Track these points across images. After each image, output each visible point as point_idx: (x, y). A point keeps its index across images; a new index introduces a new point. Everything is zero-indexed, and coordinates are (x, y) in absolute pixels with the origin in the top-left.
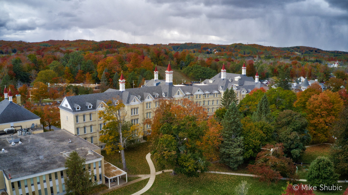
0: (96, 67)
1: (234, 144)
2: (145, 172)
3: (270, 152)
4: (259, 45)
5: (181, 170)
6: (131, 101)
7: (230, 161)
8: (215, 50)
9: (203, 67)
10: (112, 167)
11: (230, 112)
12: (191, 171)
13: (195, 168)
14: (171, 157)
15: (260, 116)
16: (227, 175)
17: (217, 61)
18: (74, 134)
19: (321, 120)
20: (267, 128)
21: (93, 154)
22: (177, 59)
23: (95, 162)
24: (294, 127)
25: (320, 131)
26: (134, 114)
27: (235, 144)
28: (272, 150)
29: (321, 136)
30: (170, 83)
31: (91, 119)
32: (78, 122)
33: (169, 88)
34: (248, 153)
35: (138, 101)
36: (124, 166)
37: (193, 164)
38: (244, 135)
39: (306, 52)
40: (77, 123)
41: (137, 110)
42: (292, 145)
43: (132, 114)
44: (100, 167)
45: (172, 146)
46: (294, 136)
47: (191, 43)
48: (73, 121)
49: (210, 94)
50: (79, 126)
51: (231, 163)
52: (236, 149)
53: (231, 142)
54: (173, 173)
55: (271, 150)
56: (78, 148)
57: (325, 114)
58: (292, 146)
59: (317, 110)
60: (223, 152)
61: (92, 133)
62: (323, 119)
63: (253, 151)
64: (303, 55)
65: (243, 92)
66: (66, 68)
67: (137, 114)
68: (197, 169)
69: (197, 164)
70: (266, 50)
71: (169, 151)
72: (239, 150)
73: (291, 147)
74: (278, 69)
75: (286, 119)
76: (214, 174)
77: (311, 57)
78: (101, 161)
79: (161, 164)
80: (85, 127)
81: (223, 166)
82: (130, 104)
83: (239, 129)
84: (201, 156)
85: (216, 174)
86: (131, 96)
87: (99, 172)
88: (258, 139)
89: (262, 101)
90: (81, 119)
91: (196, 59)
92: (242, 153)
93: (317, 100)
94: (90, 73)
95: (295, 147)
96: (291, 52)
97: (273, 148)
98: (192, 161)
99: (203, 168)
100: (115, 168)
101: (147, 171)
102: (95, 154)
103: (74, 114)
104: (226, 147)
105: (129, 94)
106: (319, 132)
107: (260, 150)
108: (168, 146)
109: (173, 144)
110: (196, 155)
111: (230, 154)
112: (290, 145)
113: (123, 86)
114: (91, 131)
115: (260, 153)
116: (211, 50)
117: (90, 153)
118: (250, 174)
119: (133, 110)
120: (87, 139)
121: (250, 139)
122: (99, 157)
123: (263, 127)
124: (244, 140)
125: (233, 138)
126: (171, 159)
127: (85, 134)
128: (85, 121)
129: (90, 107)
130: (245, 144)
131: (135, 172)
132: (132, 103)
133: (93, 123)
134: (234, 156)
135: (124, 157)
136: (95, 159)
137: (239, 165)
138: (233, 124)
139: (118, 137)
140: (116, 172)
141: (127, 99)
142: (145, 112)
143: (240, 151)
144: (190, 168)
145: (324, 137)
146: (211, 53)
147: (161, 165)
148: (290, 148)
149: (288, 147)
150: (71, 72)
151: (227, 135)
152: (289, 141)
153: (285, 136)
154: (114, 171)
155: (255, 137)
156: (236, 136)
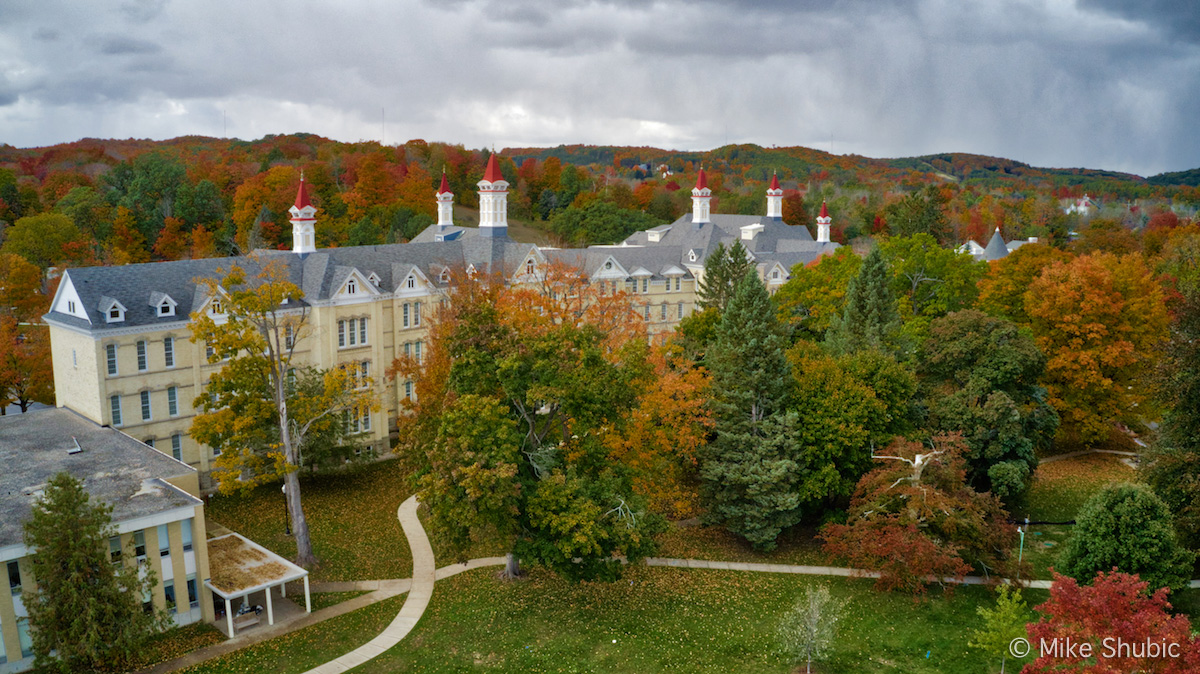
0: (228, 206)
1: (759, 444)
2: (390, 571)
3: (913, 469)
4: (815, 150)
5: (538, 549)
6: (337, 287)
7: (744, 516)
8: (663, 166)
9: (624, 211)
10: (249, 550)
11: (743, 311)
12: (585, 551)
13: (601, 542)
14: (493, 489)
15: (858, 332)
16: (735, 571)
17: (673, 190)
18: (99, 418)
19: (1085, 356)
20: (888, 378)
21: (158, 492)
22: (531, 185)
23: (167, 524)
24: (995, 373)
25: (1080, 401)
26: (352, 343)
27: (766, 442)
28: (919, 459)
29: (1087, 417)
30: (496, 230)
31: (169, 361)
32: (114, 372)
33: (495, 248)
34: (820, 477)
35: (367, 289)
36: (302, 549)
37: (592, 523)
38: (800, 408)
39: (975, 174)
40: (112, 375)
41: (363, 328)
42: (991, 447)
43: (342, 344)
44: (187, 548)
45: (499, 446)
46: (997, 409)
47: (581, 147)
48: (95, 367)
49: (653, 278)
50: (119, 389)
51: (752, 522)
52: (768, 461)
53: (747, 435)
54: (508, 568)
55: (914, 461)
56: (100, 470)
57: (1097, 332)
58: (993, 450)
59: (1067, 318)
60: (716, 479)
61: (178, 419)
62: (1090, 352)
63: (838, 472)
64: (965, 181)
65: (775, 275)
66: (121, 213)
67: (363, 341)
68: (608, 546)
69: (608, 523)
70: (838, 167)
71: (486, 466)
72: (781, 467)
73: (988, 453)
74: (889, 217)
75: (963, 345)
76: (683, 569)
77: (994, 189)
78: (191, 520)
79: (449, 523)
80: (144, 395)
81: (718, 539)
82: (333, 298)
83: (780, 381)
84: (626, 490)
85: (692, 569)
86: (339, 270)
87: (183, 567)
88: (859, 419)
89: (866, 273)
90: (126, 359)
91: (597, 183)
92: (793, 480)
93: (1065, 281)
94: (208, 230)
95: (1002, 454)
96: (922, 173)
97: (920, 453)
98: (588, 508)
99: (637, 540)
100: (260, 553)
101: (400, 564)
102: (169, 492)
103: (96, 336)
104: (727, 455)
105: (330, 263)
106: (1078, 406)
107: (867, 466)
108: (479, 446)
109: (504, 436)
110: (604, 485)
111: (746, 486)
112: (982, 445)
113: (307, 233)
114: (173, 410)
115: (870, 475)
116: (649, 167)
117: (147, 488)
118: (830, 566)
119: (347, 326)
120: (154, 443)
121: (827, 421)
122: (184, 503)
123: (873, 374)
124: (800, 424)
125: (754, 418)
126: (495, 501)
127: (147, 421)
128: (144, 367)
129: (165, 310)
130: (807, 443)
131: (348, 569)
132: (341, 296)
133: (180, 378)
134: (762, 493)
135: (300, 509)
136: (165, 509)
137: (782, 528)
138: (756, 359)
139: (274, 420)
140: (261, 571)
141: (321, 281)
142: (400, 340)
143: (788, 469)
144: (579, 538)
145: (1096, 423)
146: (650, 175)
147: (451, 529)
148: (982, 457)
149: (976, 456)
150: (138, 227)
151: (733, 406)
152: (980, 430)
153: (960, 409)
154: (253, 564)
155: (846, 411)
156: (769, 412)
